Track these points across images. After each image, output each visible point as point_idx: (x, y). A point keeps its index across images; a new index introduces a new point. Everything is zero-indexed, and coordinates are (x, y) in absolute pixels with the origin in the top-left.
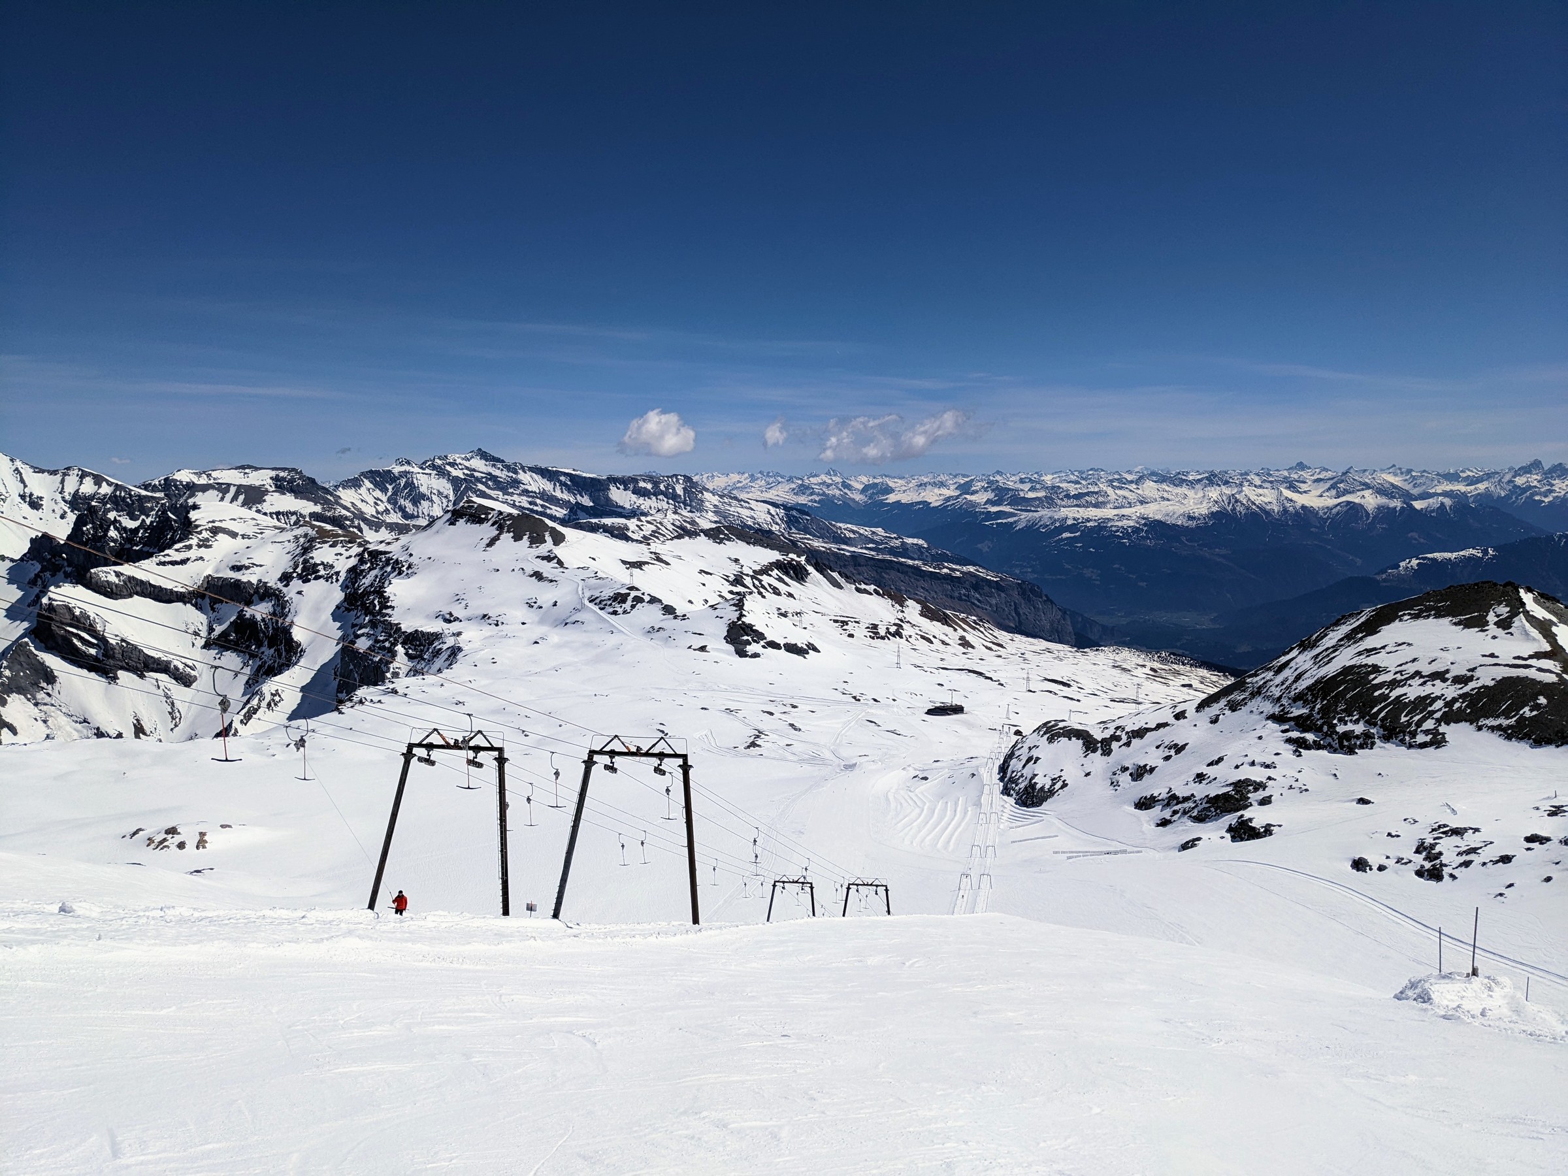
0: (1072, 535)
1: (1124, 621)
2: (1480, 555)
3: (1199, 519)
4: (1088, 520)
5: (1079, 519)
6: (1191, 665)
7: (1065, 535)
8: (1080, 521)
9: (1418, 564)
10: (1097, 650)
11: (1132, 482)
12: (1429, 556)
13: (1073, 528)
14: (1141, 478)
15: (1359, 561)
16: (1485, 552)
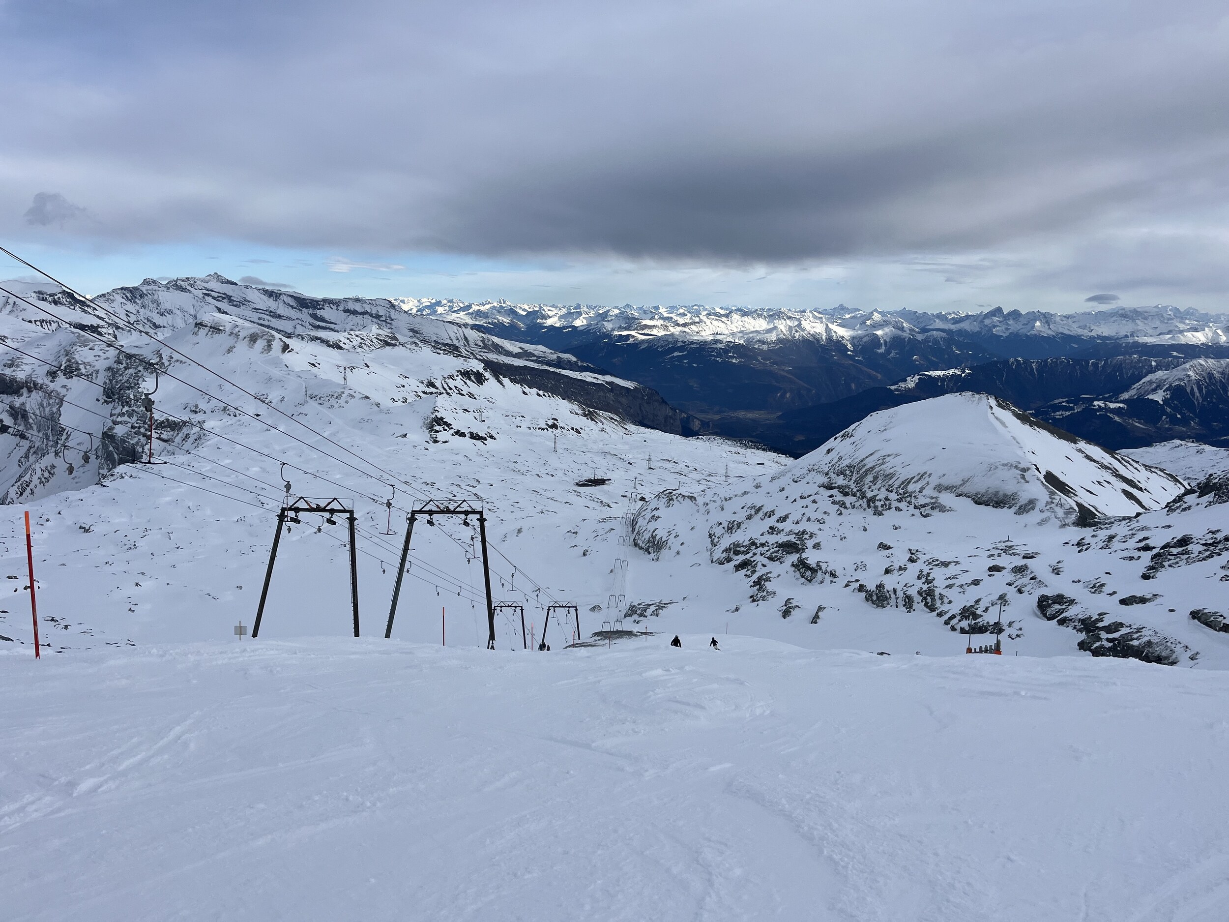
0: (681, 354)
1: (717, 417)
2: (959, 373)
3: (770, 344)
4: (692, 343)
5: (686, 342)
6: (763, 450)
7: (675, 354)
8: (686, 343)
9: (919, 379)
10: (698, 438)
11: (724, 316)
12: (927, 373)
13: (681, 349)
14: (731, 312)
15: (879, 376)
16: (963, 372)
